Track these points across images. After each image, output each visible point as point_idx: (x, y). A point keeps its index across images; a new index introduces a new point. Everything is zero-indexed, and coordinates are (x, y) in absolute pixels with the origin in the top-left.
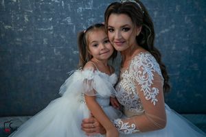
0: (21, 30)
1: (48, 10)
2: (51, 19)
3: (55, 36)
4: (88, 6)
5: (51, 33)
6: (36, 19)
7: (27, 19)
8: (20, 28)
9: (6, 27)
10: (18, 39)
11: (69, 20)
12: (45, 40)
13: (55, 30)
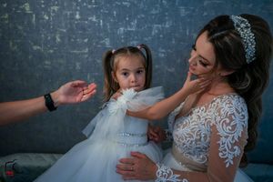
0: (52, 51)
1: (84, 29)
2: (86, 40)
3: (90, 59)
4: (131, 27)
5: (86, 56)
6: (69, 40)
7: (58, 40)
8: (50, 49)
9: (35, 48)
10: (47, 62)
11: (107, 42)
12: (78, 65)
13: (91, 53)
